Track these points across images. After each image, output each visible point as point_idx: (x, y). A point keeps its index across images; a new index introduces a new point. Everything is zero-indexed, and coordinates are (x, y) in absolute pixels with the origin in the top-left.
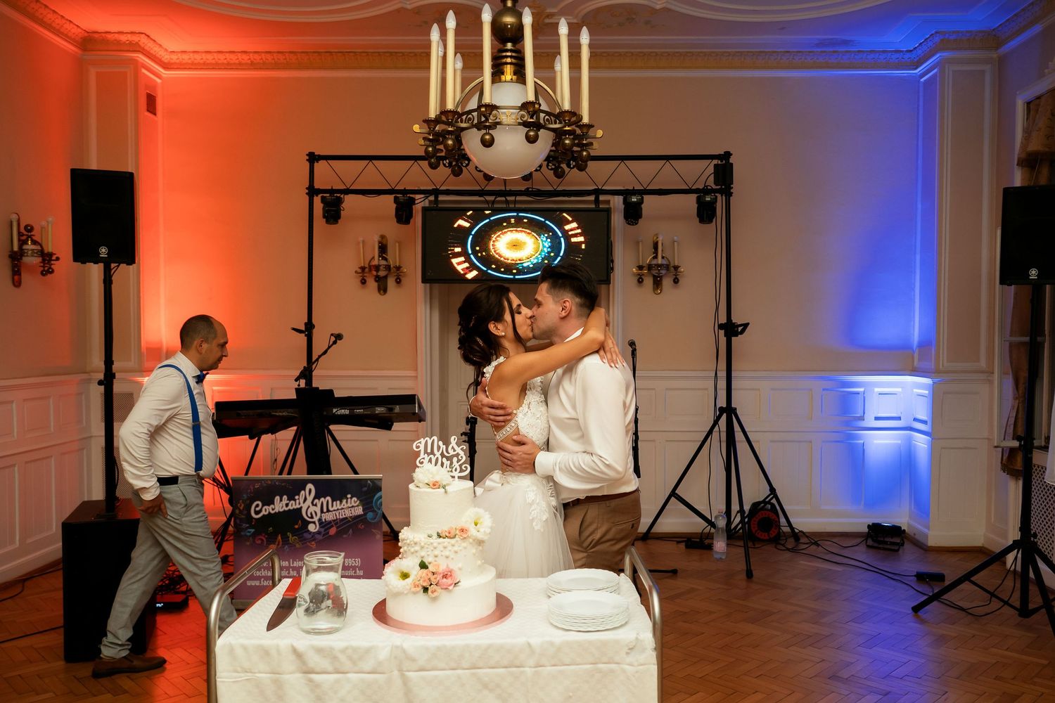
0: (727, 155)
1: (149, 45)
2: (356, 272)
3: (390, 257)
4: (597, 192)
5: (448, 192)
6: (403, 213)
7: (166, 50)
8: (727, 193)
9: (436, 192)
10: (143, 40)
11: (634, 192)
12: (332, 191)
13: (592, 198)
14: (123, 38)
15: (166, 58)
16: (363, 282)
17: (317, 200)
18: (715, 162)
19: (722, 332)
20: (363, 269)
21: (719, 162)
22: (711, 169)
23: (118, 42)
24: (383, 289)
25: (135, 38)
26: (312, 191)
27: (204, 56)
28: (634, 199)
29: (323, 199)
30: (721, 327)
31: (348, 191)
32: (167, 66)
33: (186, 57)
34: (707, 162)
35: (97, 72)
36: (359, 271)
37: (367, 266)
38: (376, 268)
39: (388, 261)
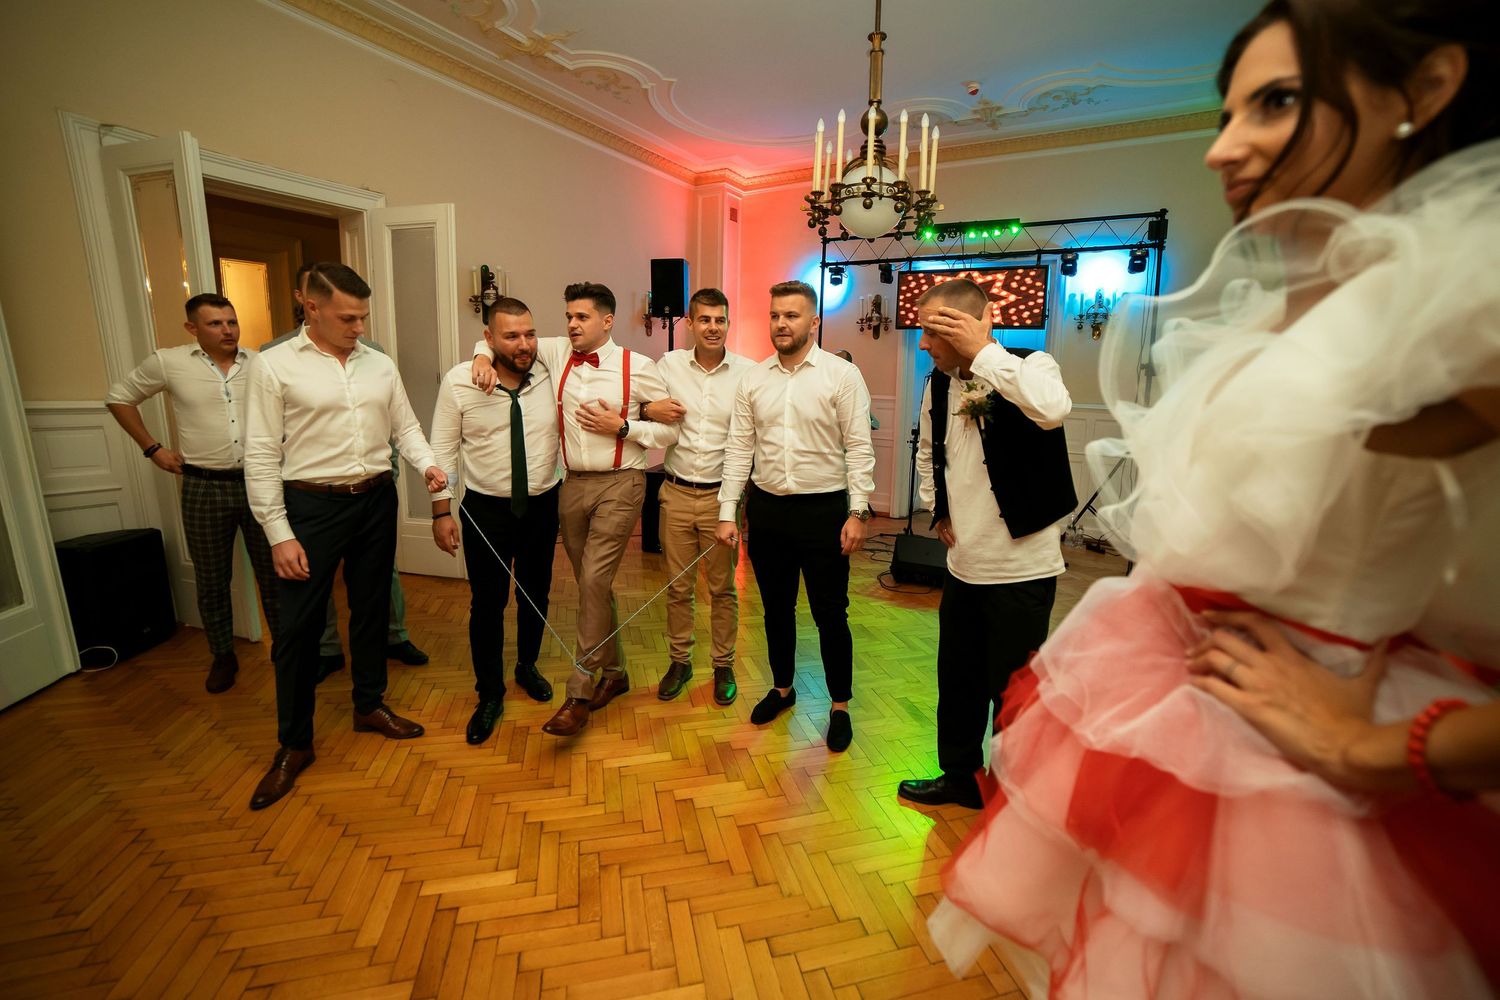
0: (1164, 212)
1: (732, 176)
2: (857, 323)
3: (882, 312)
4: (1040, 252)
6: (886, 278)
7: (742, 177)
8: (1160, 247)
9: (910, 260)
10: (728, 173)
11: (1071, 251)
12: (836, 264)
13: (1034, 258)
14: (716, 174)
15: (745, 183)
16: (862, 330)
17: (827, 270)
18: (1150, 219)
19: (1143, 372)
20: (862, 320)
21: (1155, 219)
22: (1146, 227)
23: (714, 177)
24: (876, 334)
25: (722, 173)
26: (824, 265)
27: (766, 178)
28: (1070, 257)
29: (831, 270)
30: (1143, 367)
31: (847, 263)
32: (746, 188)
33: (756, 180)
34: (1140, 220)
35: (704, 199)
36: (859, 322)
37: (865, 318)
38: (870, 319)
39: (880, 314)
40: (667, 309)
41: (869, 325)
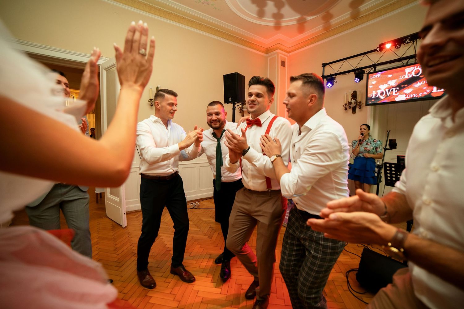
1: (281, 47)
2: (343, 106)
3: (357, 99)
5: (381, 64)
7: (288, 47)
9: (375, 66)
10: (279, 46)
12: (331, 75)
14: (274, 47)
15: (288, 50)
16: (346, 109)
20: (346, 104)
24: (354, 112)
25: (277, 46)
27: (297, 46)
29: (327, 80)
31: (336, 74)
32: (289, 52)
36: (344, 105)
37: (347, 103)
38: (350, 103)
39: (356, 100)
40: (230, 99)
41: (350, 106)
